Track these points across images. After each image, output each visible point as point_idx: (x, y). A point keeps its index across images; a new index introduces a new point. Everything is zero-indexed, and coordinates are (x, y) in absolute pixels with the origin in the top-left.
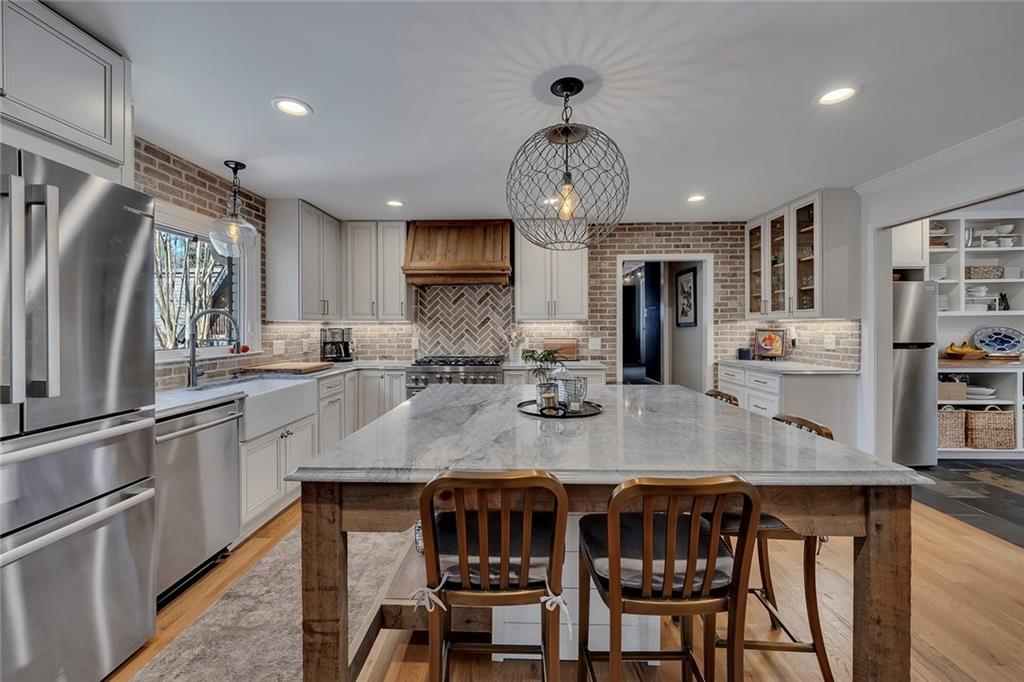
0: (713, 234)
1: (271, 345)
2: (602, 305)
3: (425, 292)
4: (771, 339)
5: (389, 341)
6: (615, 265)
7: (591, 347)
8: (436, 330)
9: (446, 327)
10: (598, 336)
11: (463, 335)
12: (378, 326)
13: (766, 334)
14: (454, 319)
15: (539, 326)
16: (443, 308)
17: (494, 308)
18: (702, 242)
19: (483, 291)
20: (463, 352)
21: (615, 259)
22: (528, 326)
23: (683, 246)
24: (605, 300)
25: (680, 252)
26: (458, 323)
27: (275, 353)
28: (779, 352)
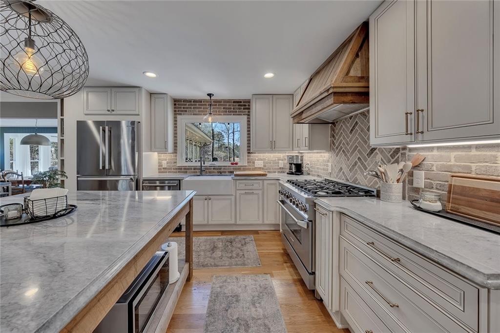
1: (254, 163)
3: (335, 126)
5: (320, 165)
8: (340, 157)
9: (346, 155)
11: (356, 164)
14: (351, 148)
16: (344, 138)
26: (353, 152)
27: (256, 166)
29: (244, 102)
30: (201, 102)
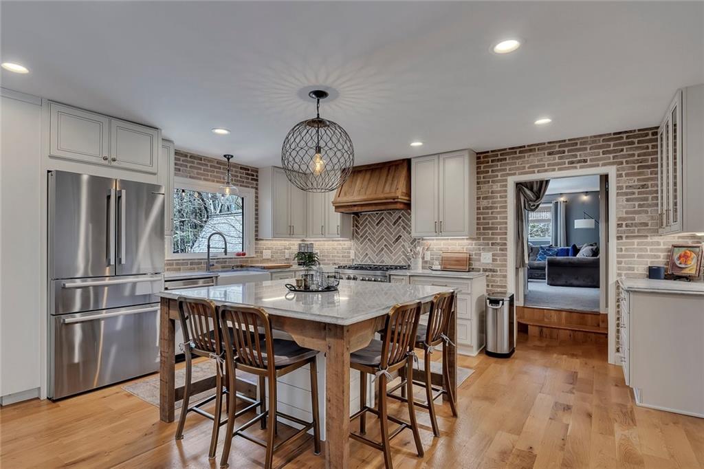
0: (615, 145)
1: (262, 253)
2: (493, 224)
3: (359, 217)
4: (686, 257)
5: (338, 253)
6: (506, 186)
7: (482, 261)
8: (365, 245)
9: (372, 243)
10: (489, 251)
11: (382, 249)
12: (331, 242)
13: (682, 251)
14: (377, 237)
15: (438, 242)
16: (370, 229)
17: (404, 228)
18: (601, 155)
19: (396, 215)
20: (383, 262)
21: (506, 180)
22: (429, 242)
23: (579, 162)
24: (497, 219)
25: (576, 168)
26: (380, 240)
27: (264, 257)
28: (693, 272)
29: (252, 171)
30: (186, 156)
